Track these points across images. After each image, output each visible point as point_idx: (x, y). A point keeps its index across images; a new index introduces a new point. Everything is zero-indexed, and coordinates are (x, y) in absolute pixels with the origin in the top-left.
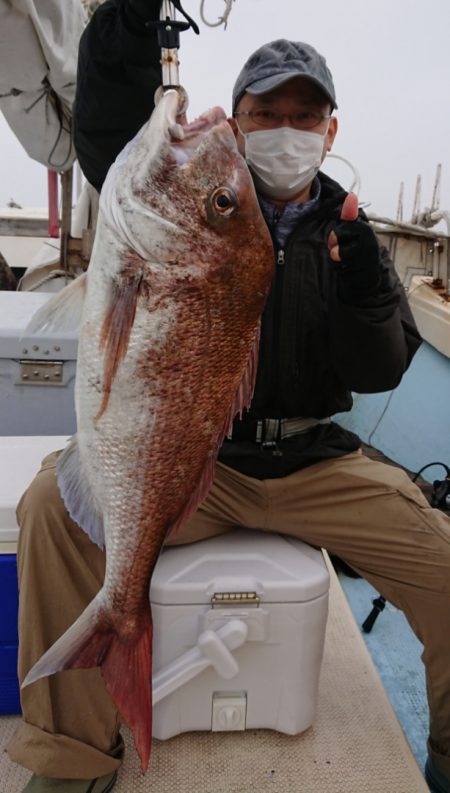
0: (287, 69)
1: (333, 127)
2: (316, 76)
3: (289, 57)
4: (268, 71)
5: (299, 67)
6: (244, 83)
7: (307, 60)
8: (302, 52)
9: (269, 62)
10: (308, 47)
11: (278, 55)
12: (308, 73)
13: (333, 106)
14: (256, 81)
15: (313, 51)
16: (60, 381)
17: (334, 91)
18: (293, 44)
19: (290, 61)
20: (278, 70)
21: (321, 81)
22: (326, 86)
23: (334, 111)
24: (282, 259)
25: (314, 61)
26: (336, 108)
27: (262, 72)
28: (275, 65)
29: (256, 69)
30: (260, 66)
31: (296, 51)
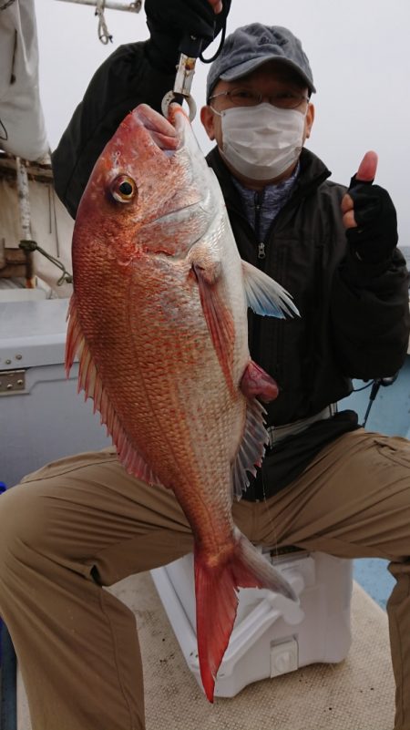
0: (262, 54)
1: (310, 114)
2: (293, 60)
3: (263, 41)
4: (242, 57)
5: (274, 51)
6: (218, 71)
7: (282, 43)
8: (277, 36)
9: (243, 47)
10: (283, 30)
11: (253, 39)
12: (284, 56)
13: (311, 90)
14: (230, 68)
15: (289, 33)
16: (23, 389)
17: (311, 75)
18: (268, 29)
19: (265, 45)
20: (252, 54)
21: (297, 64)
22: (303, 69)
23: (313, 95)
24: (263, 253)
25: (290, 44)
26: (315, 92)
27: (236, 58)
28: (250, 50)
29: (230, 55)
30: (234, 52)
31: (271, 35)
